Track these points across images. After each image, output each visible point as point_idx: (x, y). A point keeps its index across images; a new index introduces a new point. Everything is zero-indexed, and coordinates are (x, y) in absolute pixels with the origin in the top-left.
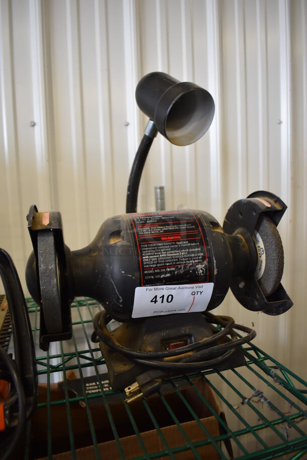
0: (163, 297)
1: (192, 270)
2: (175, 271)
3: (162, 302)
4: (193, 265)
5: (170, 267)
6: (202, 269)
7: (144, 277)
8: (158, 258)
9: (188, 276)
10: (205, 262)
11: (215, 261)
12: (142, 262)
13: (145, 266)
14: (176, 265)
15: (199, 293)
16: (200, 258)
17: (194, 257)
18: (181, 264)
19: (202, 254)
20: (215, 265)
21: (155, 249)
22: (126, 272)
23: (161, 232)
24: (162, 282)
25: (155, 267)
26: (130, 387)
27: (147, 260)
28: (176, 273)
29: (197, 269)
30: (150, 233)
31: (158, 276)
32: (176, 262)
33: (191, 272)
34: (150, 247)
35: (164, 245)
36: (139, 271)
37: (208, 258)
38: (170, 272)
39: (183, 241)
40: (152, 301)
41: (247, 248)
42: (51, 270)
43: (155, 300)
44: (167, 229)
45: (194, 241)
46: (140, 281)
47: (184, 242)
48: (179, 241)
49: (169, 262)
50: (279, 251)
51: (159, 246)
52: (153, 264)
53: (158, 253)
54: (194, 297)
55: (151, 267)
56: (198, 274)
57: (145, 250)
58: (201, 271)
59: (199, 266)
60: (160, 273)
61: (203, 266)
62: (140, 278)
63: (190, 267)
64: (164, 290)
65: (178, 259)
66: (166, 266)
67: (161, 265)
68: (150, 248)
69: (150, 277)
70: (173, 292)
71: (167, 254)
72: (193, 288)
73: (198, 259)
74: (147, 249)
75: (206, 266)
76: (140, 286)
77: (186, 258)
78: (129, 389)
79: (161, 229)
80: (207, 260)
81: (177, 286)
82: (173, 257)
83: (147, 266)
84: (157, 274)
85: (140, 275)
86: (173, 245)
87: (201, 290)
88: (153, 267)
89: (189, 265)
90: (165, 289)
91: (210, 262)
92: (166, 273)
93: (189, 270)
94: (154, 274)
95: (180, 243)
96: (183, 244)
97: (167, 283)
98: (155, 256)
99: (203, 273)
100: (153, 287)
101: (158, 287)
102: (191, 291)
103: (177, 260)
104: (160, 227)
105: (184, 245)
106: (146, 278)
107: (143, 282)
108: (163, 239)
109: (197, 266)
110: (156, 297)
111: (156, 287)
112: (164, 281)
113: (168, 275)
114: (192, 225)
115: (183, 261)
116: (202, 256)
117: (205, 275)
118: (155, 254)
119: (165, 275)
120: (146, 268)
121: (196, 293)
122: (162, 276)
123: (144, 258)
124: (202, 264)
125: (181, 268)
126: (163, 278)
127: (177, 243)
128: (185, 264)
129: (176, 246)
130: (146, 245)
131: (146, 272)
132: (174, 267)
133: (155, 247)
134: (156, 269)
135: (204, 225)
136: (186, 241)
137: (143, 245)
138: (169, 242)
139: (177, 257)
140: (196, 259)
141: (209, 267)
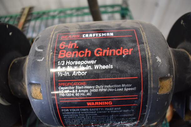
8: (81, 120)
10: (135, 123)
14: (102, 124)
17: (123, 120)
21: (78, 114)
23: (88, 94)
30: (73, 95)
34: (72, 111)
35: (89, 111)
44: (96, 91)
45: (129, 108)
47: (115, 109)
49: (93, 123)
51: (83, 111)
52: (76, 123)
53: (81, 117)
57: (67, 114)
59: (127, 124)
67: (86, 124)
68: (72, 113)
71: (92, 117)
74: (69, 113)
79: (89, 90)
80: (138, 121)
86: (101, 110)
88: (76, 125)
91: (141, 122)
96: (114, 110)
104: (88, 87)
105: (115, 111)
108: (88, 104)
109: (125, 124)
114: (133, 87)
118: (78, 117)
133: (78, 111)
134: (80, 126)
135: (149, 87)
136: (118, 107)
137: (64, 109)
138: (96, 108)
139: (104, 120)
140: (126, 121)
141: (138, 124)
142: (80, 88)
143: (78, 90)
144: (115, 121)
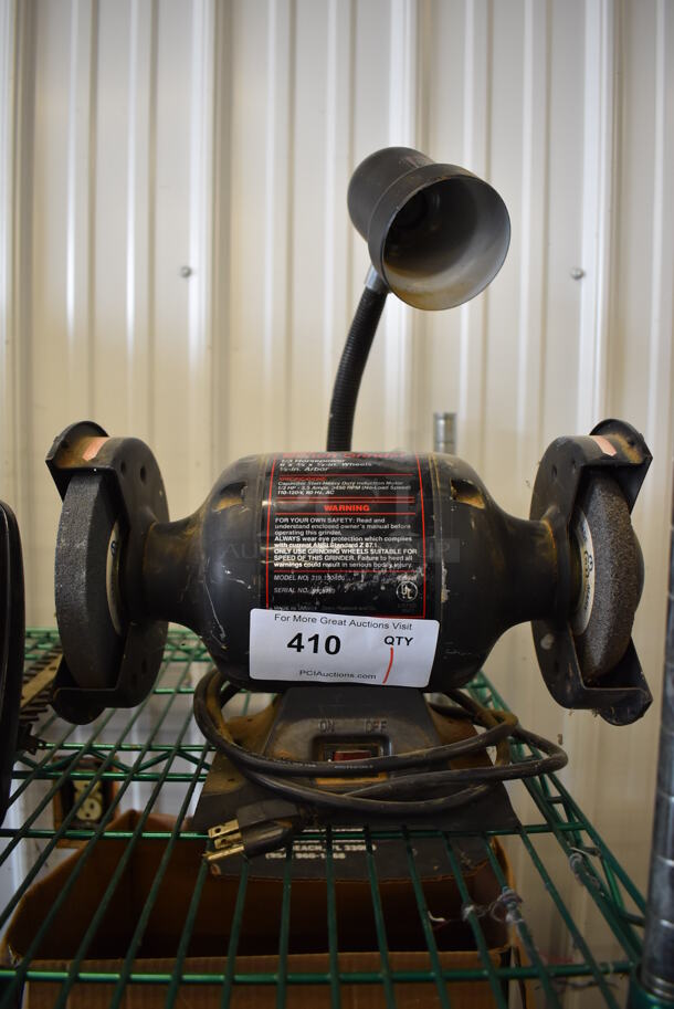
0: (316, 638)
1: (386, 585)
2: (346, 582)
3: (316, 651)
4: (388, 574)
5: (333, 571)
6: (409, 586)
7: (272, 589)
8: (307, 549)
9: (376, 598)
10: (420, 571)
11: (443, 570)
12: (272, 554)
13: (276, 565)
14: (349, 568)
15: (403, 641)
16: (407, 559)
17: (393, 555)
18: (358, 569)
19: (413, 551)
20: (443, 578)
21: (304, 530)
22: (235, 574)
23: (328, 492)
24: (313, 605)
25: (299, 569)
26: (220, 827)
27: (283, 551)
28: (347, 587)
29: (398, 583)
30: (301, 493)
31: (304, 591)
32: (348, 562)
33: (383, 588)
34: (294, 523)
35: (327, 523)
36: (263, 574)
37: (428, 561)
38: (334, 584)
39: (374, 517)
40: (290, 645)
41: (555, 552)
42: (78, 551)
43: (296, 643)
44: (343, 488)
45: (401, 520)
46: (263, 597)
47: (376, 521)
48: (363, 517)
49: (331, 561)
50: (620, 565)
51: (315, 524)
52: (296, 561)
53: (309, 539)
54: (392, 649)
55: (290, 569)
57: (283, 530)
58: (408, 590)
59: (404, 578)
60: (310, 585)
61: (415, 578)
62: (263, 589)
63: (382, 576)
64: (319, 624)
65: (356, 556)
66: (326, 568)
67: (315, 565)
68: (294, 527)
69: (285, 590)
70: (338, 631)
71: (330, 542)
72: (387, 626)
73: (404, 562)
74: (288, 527)
75: (420, 579)
76: (263, 607)
77: (375, 555)
78: (218, 831)
79: (330, 487)
80: (425, 565)
81: (349, 618)
82: (344, 552)
83: (282, 565)
84: (303, 584)
85: (264, 583)
86: (349, 523)
87: (407, 634)
88: (293, 568)
89: (380, 573)
90: (318, 621)
91: (432, 569)
92: (322, 586)
93: (379, 584)
94: (296, 584)
95: (367, 521)
96: (372, 523)
97: (326, 608)
98: (303, 545)
99: (412, 595)
100: (291, 614)
101: (304, 614)
102: (384, 633)
103: (352, 558)
104: (329, 483)
105: (374, 527)
106: (277, 590)
107: (270, 598)
109: (399, 578)
110: (299, 636)
111: (298, 614)
112: (317, 603)
113: (329, 590)
114: (404, 485)
115: (365, 562)
116: (413, 555)
117: (418, 601)
118: (304, 539)
119: (321, 588)
120: (278, 568)
121: (396, 640)
122: (314, 591)
123: (276, 546)
124: (411, 574)
125: (359, 578)
126: (317, 594)
127: (359, 520)
128: (371, 569)
129: (355, 527)
130: (287, 520)
131: (276, 578)
132: (343, 574)
133: (306, 524)
134: (302, 574)
135: (433, 486)
136: (381, 517)
137: (279, 517)
138: (340, 516)
139: (352, 551)
140: (398, 562)
141: (427, 582)
143: (311, 487)
144: (377, 558)
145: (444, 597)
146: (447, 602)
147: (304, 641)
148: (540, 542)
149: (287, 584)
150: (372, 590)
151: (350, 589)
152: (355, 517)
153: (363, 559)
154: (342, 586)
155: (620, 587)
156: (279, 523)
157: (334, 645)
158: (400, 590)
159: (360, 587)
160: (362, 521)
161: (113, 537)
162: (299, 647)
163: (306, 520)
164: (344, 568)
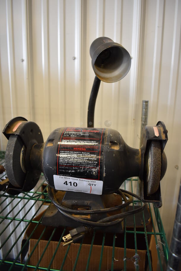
0: (71, 182)
1: (89, 171)
2: (78, 170)
3: (71, 185)
5: (75, 166)
6: (95, 172)
7: (59, 170)
8: (68, 160)
9: (86, 174)
10: (98, 168)
11: (104, 168)
12: (59, 161)
13: (60, 164)
14: (79, 166)
15: (94, 185)
16: (95, 164)
17: (91, 163)
18: (82, 166)
19: (97, 162)
20: (104, 171)
22: (49, 165)
24: (70, 175)
25: (66, 165)
27: (62, 160)
28: (78, 171)
29: (92, 171)
31: (67, 171)
32: (79, 164)
33: (88, 172)
35: (74, 153)
36: (56, 165)
37: (100, 165)
38: (75, 170)
39: (87, 152)
40: (64, 184)
42: (11, 155)
43: (66, 183)
45: (94, 153)
46: (57, 172)
48: (84, 152)
49: (74, 164)
52: (65, 163)
53: (69, 157)
54: (91, 187)
55: (64, 165)
56: (93, 174)
59: (94, 170)
60: (69, 170)
61: (96, 170)
62: (57, 170)
63: (88, 169)
65: (81, 163)
66: (73, 166)
67: (70, 164)
68: (65, 154)
69: (62, 171)
70: (76, 181)
71: (74, 158)
73: (94, 165)
74: (63, 154)
75: (98, 170)
76: (57, 175)
80: (99, 166)
81: (79, 179)
82: (78, 161)
83: (61, 164)
84: (67, 169)
85: (57, 168)
87: (94, 183)
88: (65, 165)
89: (87, 168)
90: (71, 179)
91: (101, 168)
92: (72, 170)
94: (65, 169)
95: (85, 153)
97: (73, 176)
98: (67, 159)
99: (96, 174)
101: (67, 177)
102: (88, 183)
103: (80, 163)
109: (92, 169)
110: (66, 182)
111: (65, 177)
112: (71, 174)
113: (73, 171)
114: (96, 142)
115: (83, 165)
116: (96, 164)
117: (97, 176)
120: (61, 165)
121: (92, 185)
122: (69, 171)
123: (60, 159)
124: (95, 169)
125: (81, 169)
126: (70, 172)
127: (82, 153)
128: (85, 166)
130: (63, 152)
131: (60, 167)
132: (77, 167)
134: (66, 167)
136: (89, 152)
138: (78, 151)
139: (80, 161)
140: (92, 165)
141: (100, 171)
142: (72, 141)
144: (86, 164)
145: (104, 175)
146: (105, 177)
147: (68, 183)
148: (136, 157)
149: (62, 169)
150: (85, 172)
151: (79, 171)
152: (81, 152)
153: (83, 164)
154: (77, 171)
155: (155, 173)
156: (61, 152)
157: (75, 184)
158: (92, 173)
159: (82, 171)
160: (83, 153)
161: (23, 149)
162: (67, 184)
163: (68, 152)
164: (77, 166)
